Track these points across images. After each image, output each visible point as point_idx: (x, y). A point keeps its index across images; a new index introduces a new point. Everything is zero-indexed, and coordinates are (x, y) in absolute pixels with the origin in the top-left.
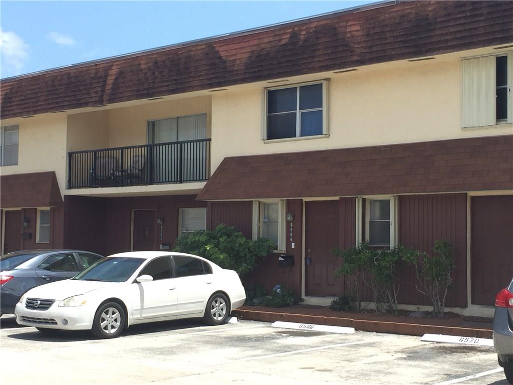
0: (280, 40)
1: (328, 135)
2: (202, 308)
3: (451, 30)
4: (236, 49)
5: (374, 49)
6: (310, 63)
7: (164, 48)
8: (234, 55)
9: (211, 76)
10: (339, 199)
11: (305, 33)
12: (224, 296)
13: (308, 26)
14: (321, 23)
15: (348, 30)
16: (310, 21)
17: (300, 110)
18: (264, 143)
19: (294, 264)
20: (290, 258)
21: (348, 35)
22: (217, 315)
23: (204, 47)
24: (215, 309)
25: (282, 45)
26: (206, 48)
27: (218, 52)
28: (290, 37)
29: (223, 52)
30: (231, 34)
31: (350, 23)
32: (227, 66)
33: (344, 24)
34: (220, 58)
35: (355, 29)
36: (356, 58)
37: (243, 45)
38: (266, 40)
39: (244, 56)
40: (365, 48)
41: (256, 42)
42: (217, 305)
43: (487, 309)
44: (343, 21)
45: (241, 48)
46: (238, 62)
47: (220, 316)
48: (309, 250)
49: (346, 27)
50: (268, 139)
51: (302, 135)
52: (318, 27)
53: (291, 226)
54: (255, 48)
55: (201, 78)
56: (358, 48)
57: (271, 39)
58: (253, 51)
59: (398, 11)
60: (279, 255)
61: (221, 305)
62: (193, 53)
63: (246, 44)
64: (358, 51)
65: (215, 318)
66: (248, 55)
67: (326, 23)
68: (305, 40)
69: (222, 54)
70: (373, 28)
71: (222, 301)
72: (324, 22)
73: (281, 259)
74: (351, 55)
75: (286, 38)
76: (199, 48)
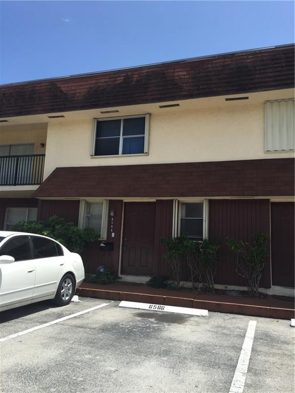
0: (115, 81)
1: (148, 154)
2: (54, 290)
3: (270, 75)
4: (76, 86)
5: (201, 87)
6: (143, 96)
7: (12, 84)
8: (73, 90)
9: (53, 104)
10: (155, 201)
11: (137, 76)
12: (72, 276)
13: (139, 72)
14: (151, 70)
15: (176, 74)
16: (141, 68)
17: (123, 135)
18: (92, 158)
19: (113, 250)
20: (110, 245)
21: (176, 78)
22: (65, 295)
23: (47, 84)
24: (63, 290)
25: (117, 84)
26: (49, 85)
27: (60, 88)
28: (124, 79)
29: (64, 88)
30: (71, 76)
31: (176, 70)
32: (67, 98)
33: (172, 71)
34: (62, 91)
35: (182, 73)
36: (184, 93)
37: (82, 83)
38: (103, 81)
39: (83, 91)
40: (193, 86)
41: (94, 82)
42: (66, 285)
43: (289, 290)
44: (172, 69)
45: (80, 86)
46: (77, 95)
47: (67, 296)
48: (126, 239)
49: (174, 73)
50: (95, 155)
51: (123, 153)
52: (149, 72)
53: (112, 220)
54: (93, 86)
55: (44, 105)
56: (186, 86)
57: (107, 80)
58: (91, 88)
59: (220, 62)
60: (101, 242)
61: (69, 286)
62: (37, 88)
63: (85, 83)
64: (187, 88)
65: (63, 298)
66: (86, 90)
67: (156, 70)
68: (138, 81)
69: (63, 89)
70: (198, 73)
71: (70, 281)
72: (154, 69)
73: (102, 245)
74: (180, 91)
75: (120, 80)
76: (43, 85)
